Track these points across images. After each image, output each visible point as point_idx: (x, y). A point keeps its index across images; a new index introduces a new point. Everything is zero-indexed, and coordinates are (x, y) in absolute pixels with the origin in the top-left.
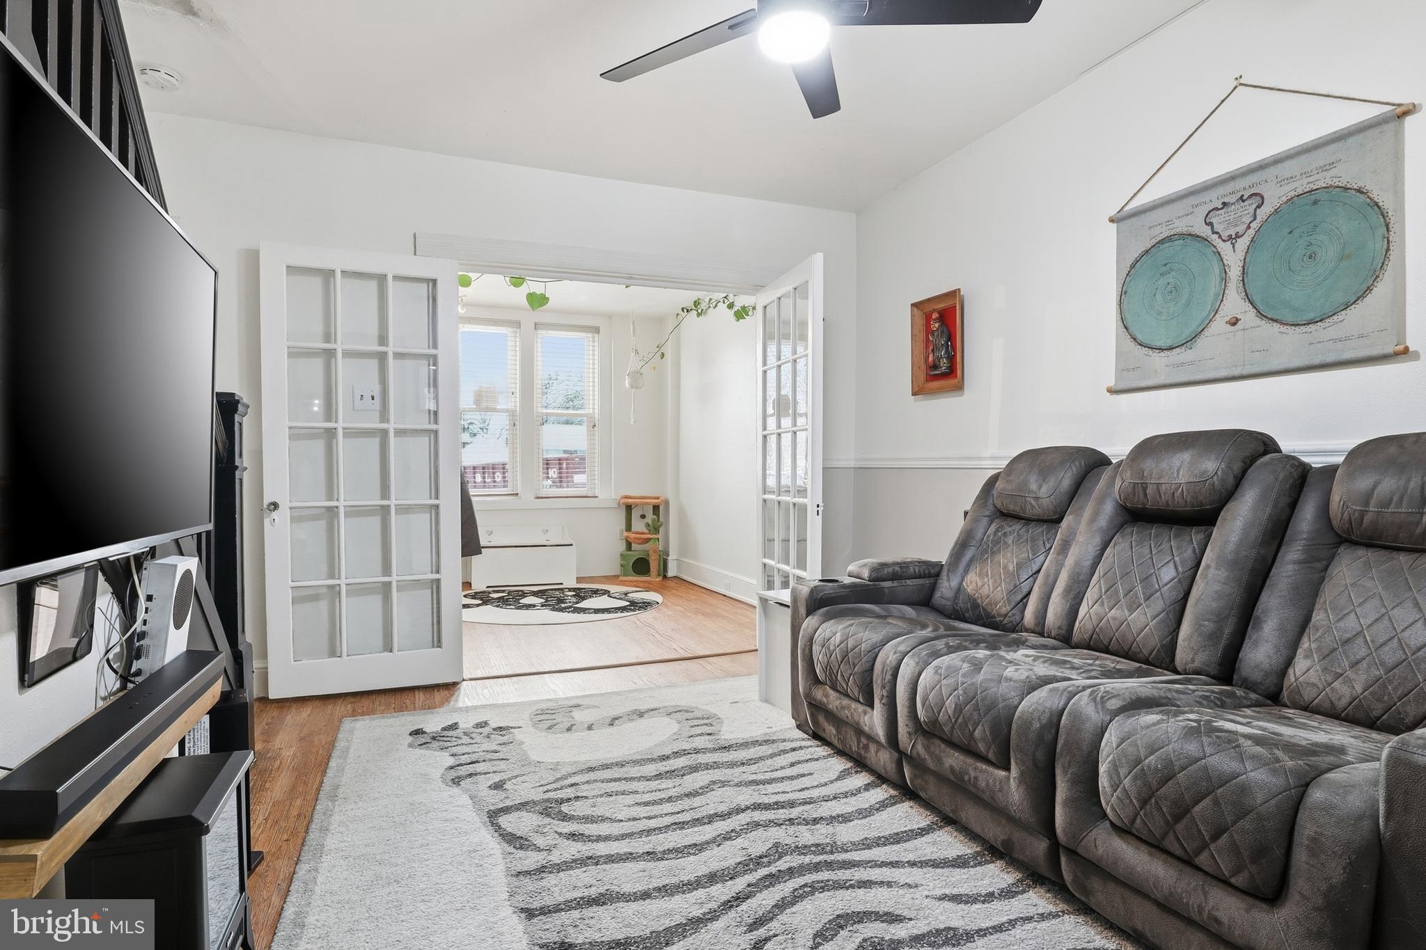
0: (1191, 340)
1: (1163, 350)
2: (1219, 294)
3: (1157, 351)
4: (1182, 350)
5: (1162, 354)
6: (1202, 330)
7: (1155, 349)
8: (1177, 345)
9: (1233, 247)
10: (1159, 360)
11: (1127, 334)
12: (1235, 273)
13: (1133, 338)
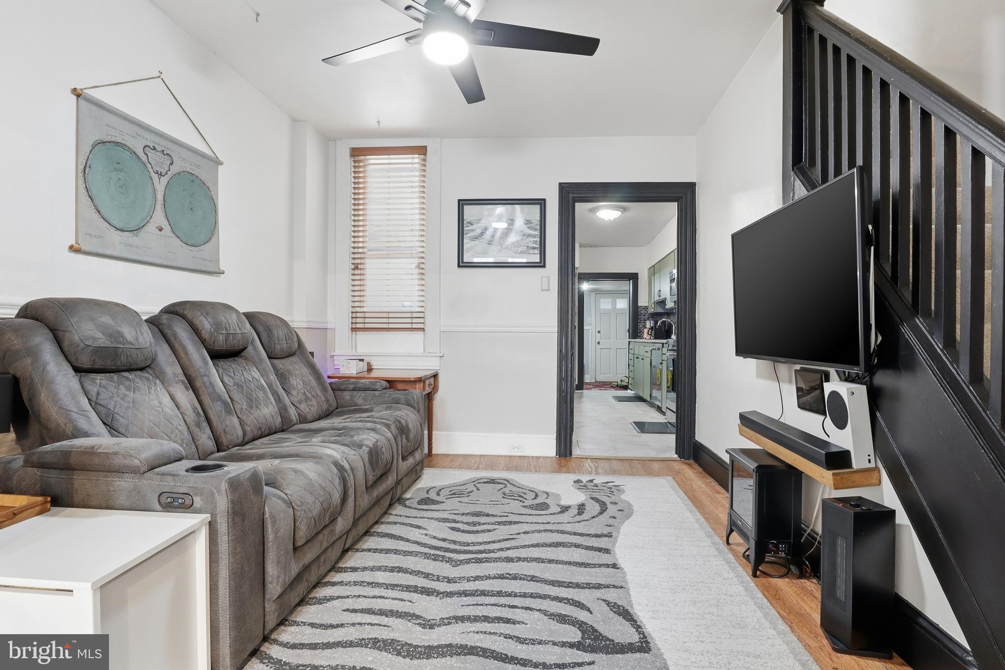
0: (137, 230)
1: (118, 229)
2: (152, 207)
3: (114, 229)
4: (130, 235)
5: (116, 232)
6: (144, 226)
7: (113, 226)
8: (126, 229)
9: (159, 180)
10: (116, 236)
11: (92, 204)
12: (160, 197)
13: (97, 210)
